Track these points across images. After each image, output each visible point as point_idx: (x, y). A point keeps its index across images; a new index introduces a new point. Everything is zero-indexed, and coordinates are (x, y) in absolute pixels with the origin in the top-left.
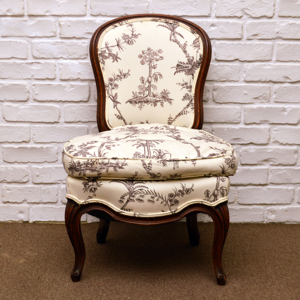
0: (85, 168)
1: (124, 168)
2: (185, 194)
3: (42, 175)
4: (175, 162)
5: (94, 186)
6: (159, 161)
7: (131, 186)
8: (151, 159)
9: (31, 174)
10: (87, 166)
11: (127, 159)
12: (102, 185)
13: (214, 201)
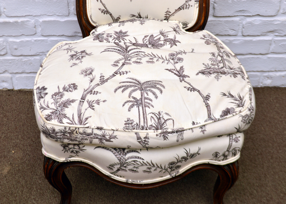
0: (62, 137)
1: (112, 142)
2: (189, 159)
3: (21, 48)
4: (179, 133)
5: (76, 150)
6: (158, 133)
7: (122, 157)
8: (148, 131)
9: (8, 47)
10: (64, 135)
11: (117, 130)
12: (85, 150)
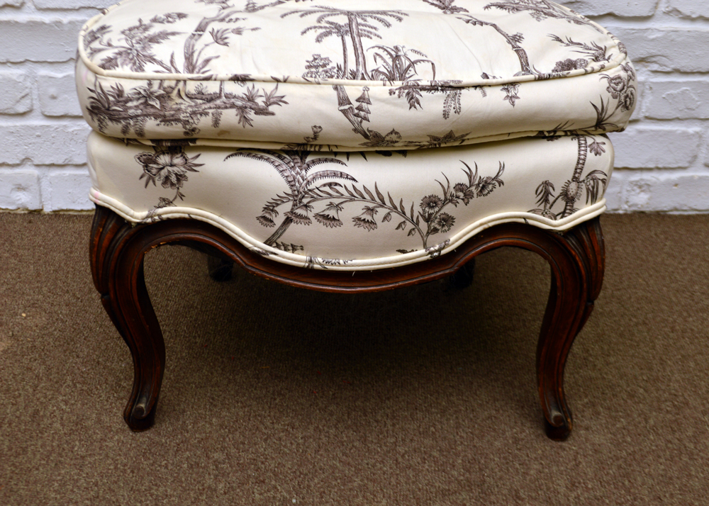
0: (139, 112)
1: (273, 114)
2: (475, 195)
3: (66, 96)
4: (448, 92)
5: (175, 169)
6: (394, 88)
7: (298, 173)
8: (368, 82)
9: (35, 92)
10: (146, 104)
11: (285, 81)
12: (201, 165)
13: (563, 214)
